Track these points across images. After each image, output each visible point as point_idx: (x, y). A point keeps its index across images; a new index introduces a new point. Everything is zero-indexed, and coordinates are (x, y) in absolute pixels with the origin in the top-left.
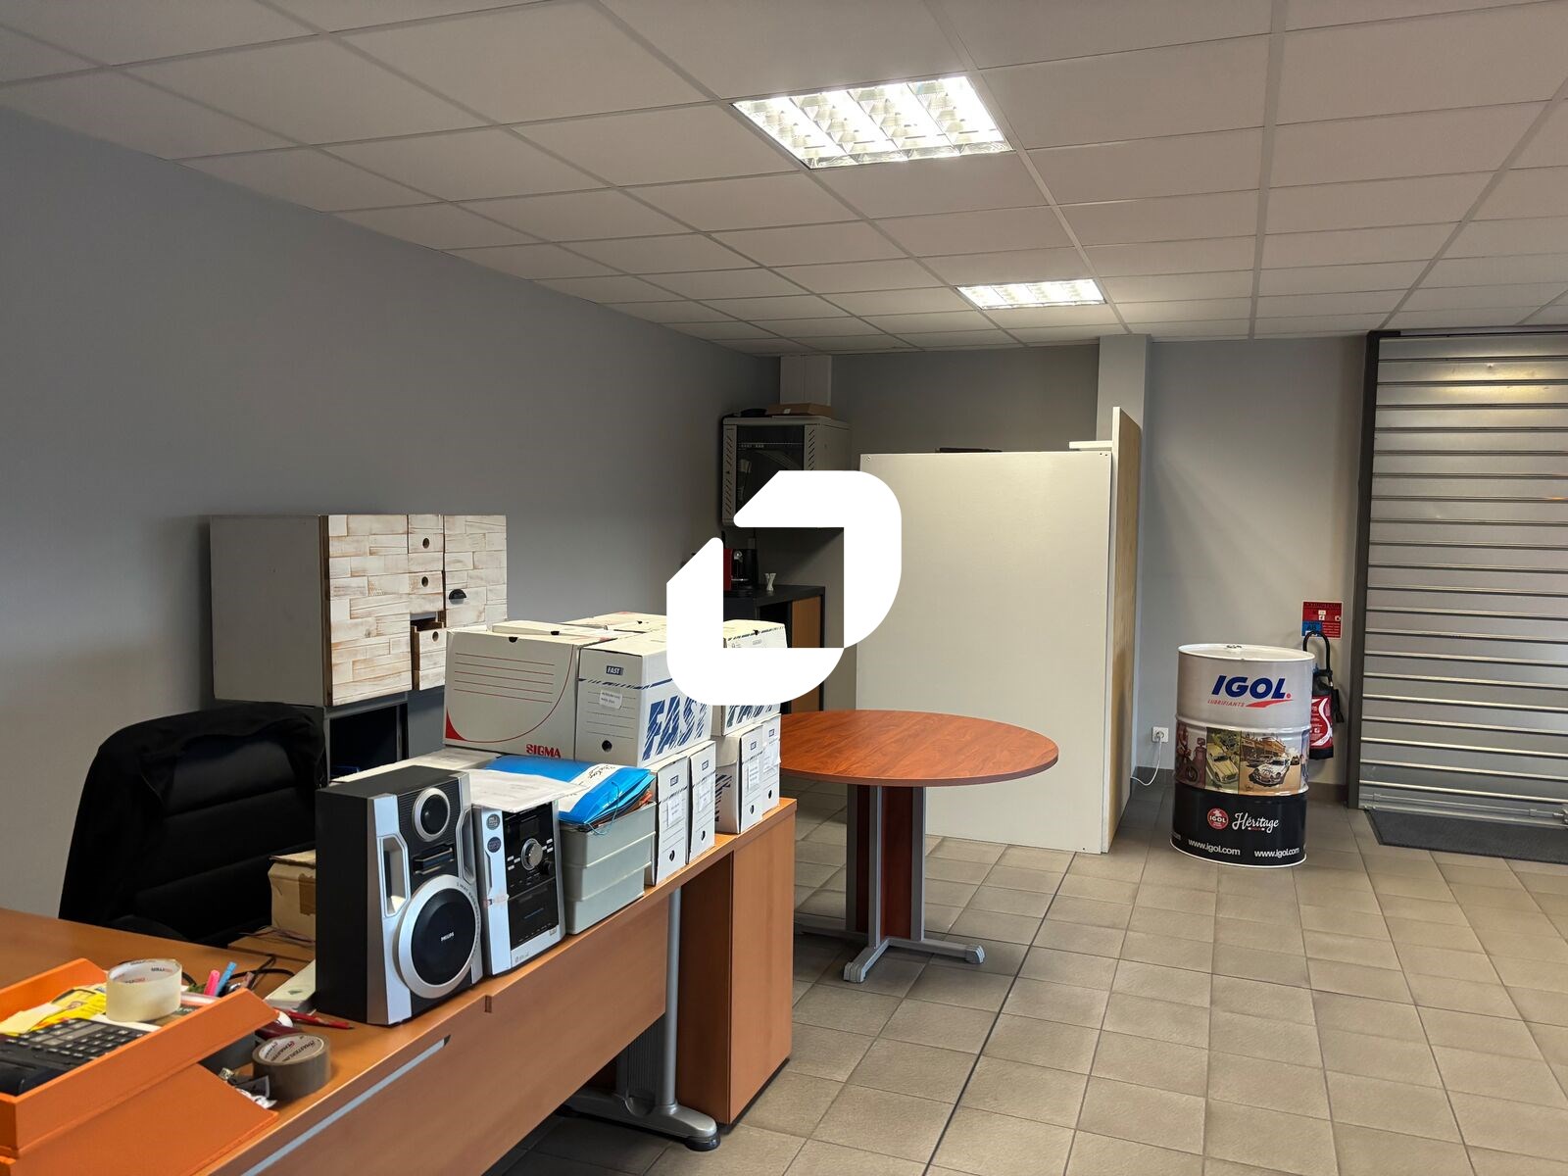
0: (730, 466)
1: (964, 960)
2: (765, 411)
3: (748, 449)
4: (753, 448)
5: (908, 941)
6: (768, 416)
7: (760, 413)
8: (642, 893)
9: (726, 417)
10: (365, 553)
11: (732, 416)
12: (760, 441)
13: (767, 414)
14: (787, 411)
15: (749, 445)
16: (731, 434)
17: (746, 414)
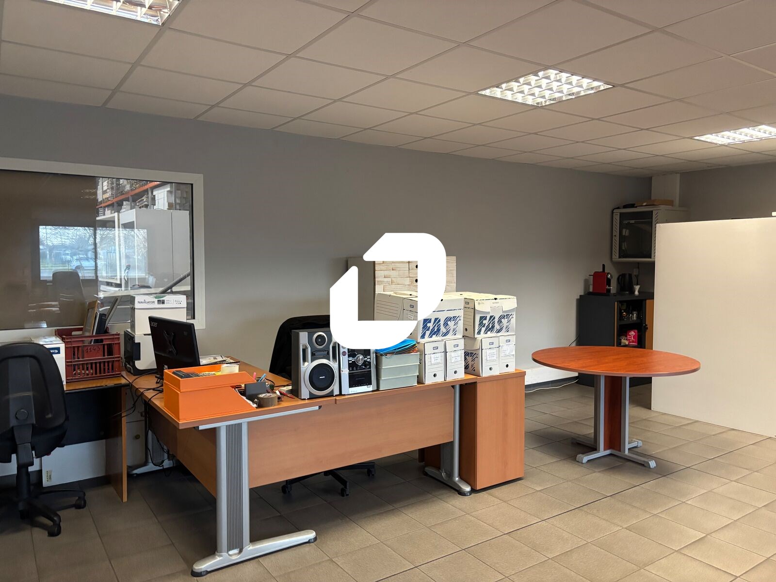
0: (616, 233)
1: (643, 465)
2: (634, 204)
3: (627, 224)
4: (629, 223)
5: (619, 452)
6: (636, 207)
7: (632, 206)
8: (417, 384)
9: (616, 209)
10: (390, 270)
11: (618, 208)
12: (632, 220)
13: (635, 206)
14: (645, 204)
15: (626, 222)
16: (617, 218)
17: (625, 207)
